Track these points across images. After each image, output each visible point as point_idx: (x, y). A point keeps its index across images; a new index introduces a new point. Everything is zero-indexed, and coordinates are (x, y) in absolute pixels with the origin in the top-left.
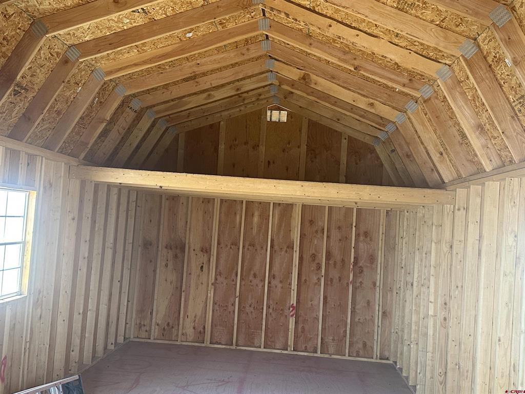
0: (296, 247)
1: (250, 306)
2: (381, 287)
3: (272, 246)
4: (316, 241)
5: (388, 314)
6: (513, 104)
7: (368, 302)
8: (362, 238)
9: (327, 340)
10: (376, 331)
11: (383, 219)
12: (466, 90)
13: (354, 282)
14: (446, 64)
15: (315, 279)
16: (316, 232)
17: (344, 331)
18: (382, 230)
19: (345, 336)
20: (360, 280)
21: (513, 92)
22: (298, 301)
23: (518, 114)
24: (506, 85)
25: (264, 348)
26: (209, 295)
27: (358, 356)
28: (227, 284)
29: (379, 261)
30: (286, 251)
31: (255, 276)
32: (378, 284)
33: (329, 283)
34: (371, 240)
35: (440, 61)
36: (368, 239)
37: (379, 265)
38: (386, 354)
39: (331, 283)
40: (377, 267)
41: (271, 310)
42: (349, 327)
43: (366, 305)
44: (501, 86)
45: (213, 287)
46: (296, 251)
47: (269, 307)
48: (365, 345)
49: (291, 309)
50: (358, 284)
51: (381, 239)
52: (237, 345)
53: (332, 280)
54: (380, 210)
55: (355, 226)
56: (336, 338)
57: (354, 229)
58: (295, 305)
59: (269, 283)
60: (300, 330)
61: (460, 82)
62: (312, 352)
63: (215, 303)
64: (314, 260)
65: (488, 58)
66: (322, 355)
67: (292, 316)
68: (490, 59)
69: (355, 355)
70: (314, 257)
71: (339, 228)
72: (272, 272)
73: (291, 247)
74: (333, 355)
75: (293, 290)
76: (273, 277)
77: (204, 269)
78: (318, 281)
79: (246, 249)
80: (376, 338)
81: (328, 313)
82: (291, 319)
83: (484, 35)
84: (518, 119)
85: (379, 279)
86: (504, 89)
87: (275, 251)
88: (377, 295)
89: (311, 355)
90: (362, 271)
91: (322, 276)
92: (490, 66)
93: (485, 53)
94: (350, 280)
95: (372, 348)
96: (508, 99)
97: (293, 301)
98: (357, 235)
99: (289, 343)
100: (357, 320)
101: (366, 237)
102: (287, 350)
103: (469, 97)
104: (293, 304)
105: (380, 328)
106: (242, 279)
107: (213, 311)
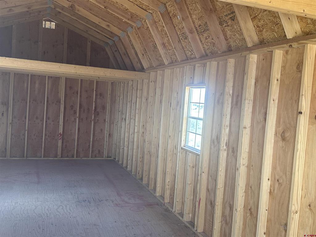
0: (62, 102)
1: (34, 135)
2: (108, 122)
3: (47, 101)
4: (73, 99)
5: (111, 135)
6: (179, 36)
7: (101, 130)
8: (98, 97)
9: (79, 151)
10: (105, 144)
11: (110, 87)
12: (158, 26)
13: (94, 119)
14: (150, 12)
15: (73, 119)
16: (74, 93)
17: (88, 146)
18: (109, 92)
19: (89, 148)
20: (97, 118)
21: (180, 31)
22: (63, 131)
23: (181, 40)
24: (177, 27)
25: (44, 157)
26: (8, 130)
27: (96, 157)
28: (19, 123)
29: (108, 109)
30: (56, 104)
31: (37, 118)
32: (107, 120)
33: (81, 121)
34: (103, 98)
35: (147, 11)
36: (102, 97)
37: (107, 111)
38: (110, 155)
39: (82, 121)
40: (106, 112)
41: (47, 137)
42: (91, 143)
43: (100, 131)
44: (175, 27)
45: (11, 125)
46: (62, 104)
47: (46, 135)
48: (99, 151)
49: (59, 136)
50: (96, 121)
51: (108, 97)
52: (27, 157)
53: (82, 119)
54: (108, 82)
55: (95, 90)
56: (84, 149)
57: (95, 92)
58: (62, 133)
59: (46, 122)
60: (64, 146)
61: (155, 22)
62: (71, 157)
63: (12, 134)
64: (72, 109)
65: (170, 14)
66: (77, 159)
67: (60, 139)
68: (171, 15)
69: (94, 157)
70: (72, 107)
71: (86, 91)
72: (48, 116)
73: (59, 101)
74: (83, 157)
75: (61, 125)
76: (48, 118)
77: (4, 115)
78: (75, 120)
79: (31, 103)
80: (105, 147)
81: (80, 137)
82: (59, 141)
83: (169, 3)
84: (181, 43)
85: (107, 118)
86: (176, 29)
87: (49, 104)
88: (106, 126)
89: (71, 159)
90: (99, 114)
91: (77, 117)
92: (171, 18)
93: (169, 11)
94: (93, 119)
95: (103, 153)
96: (177, 33)
97: (61, 131)
98: (96, 95)
99: (58, 154)
100: (95, 139)
101: (101, 96)
102: (57, 157)
103: (159, 30)
104: (60, 133)
105: (107, 143)
106: (29, 120)
107: (11, 139)
